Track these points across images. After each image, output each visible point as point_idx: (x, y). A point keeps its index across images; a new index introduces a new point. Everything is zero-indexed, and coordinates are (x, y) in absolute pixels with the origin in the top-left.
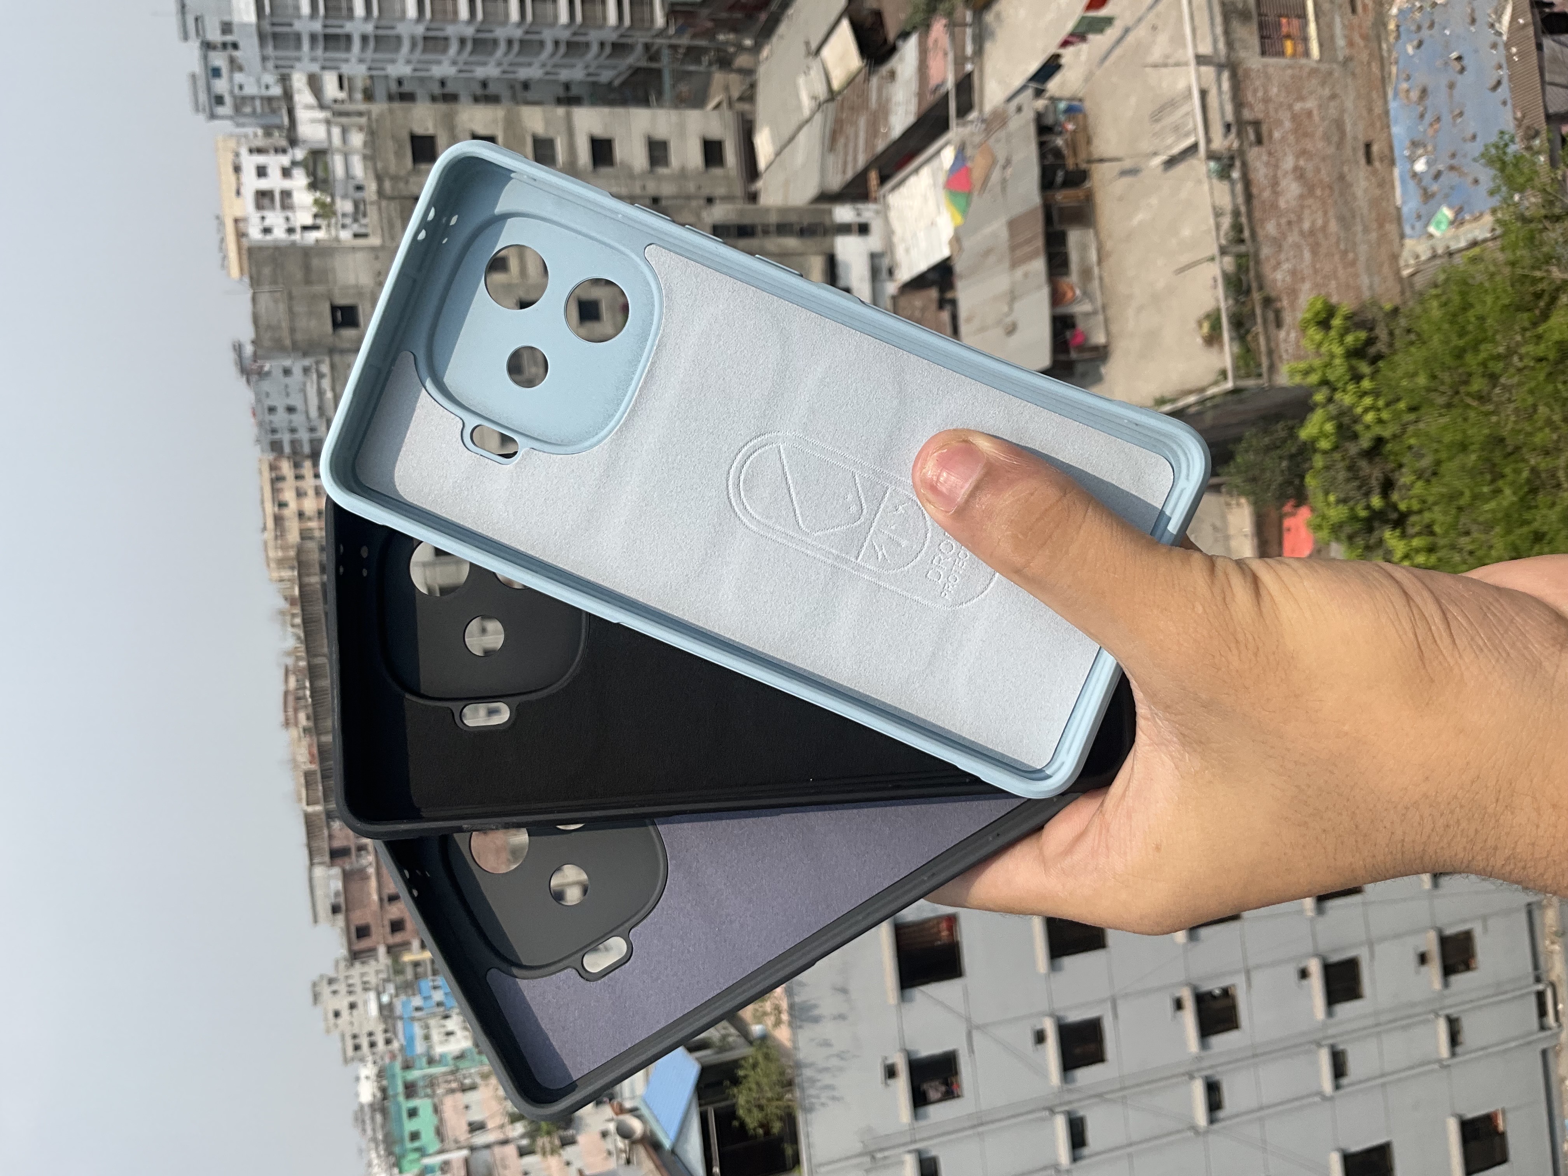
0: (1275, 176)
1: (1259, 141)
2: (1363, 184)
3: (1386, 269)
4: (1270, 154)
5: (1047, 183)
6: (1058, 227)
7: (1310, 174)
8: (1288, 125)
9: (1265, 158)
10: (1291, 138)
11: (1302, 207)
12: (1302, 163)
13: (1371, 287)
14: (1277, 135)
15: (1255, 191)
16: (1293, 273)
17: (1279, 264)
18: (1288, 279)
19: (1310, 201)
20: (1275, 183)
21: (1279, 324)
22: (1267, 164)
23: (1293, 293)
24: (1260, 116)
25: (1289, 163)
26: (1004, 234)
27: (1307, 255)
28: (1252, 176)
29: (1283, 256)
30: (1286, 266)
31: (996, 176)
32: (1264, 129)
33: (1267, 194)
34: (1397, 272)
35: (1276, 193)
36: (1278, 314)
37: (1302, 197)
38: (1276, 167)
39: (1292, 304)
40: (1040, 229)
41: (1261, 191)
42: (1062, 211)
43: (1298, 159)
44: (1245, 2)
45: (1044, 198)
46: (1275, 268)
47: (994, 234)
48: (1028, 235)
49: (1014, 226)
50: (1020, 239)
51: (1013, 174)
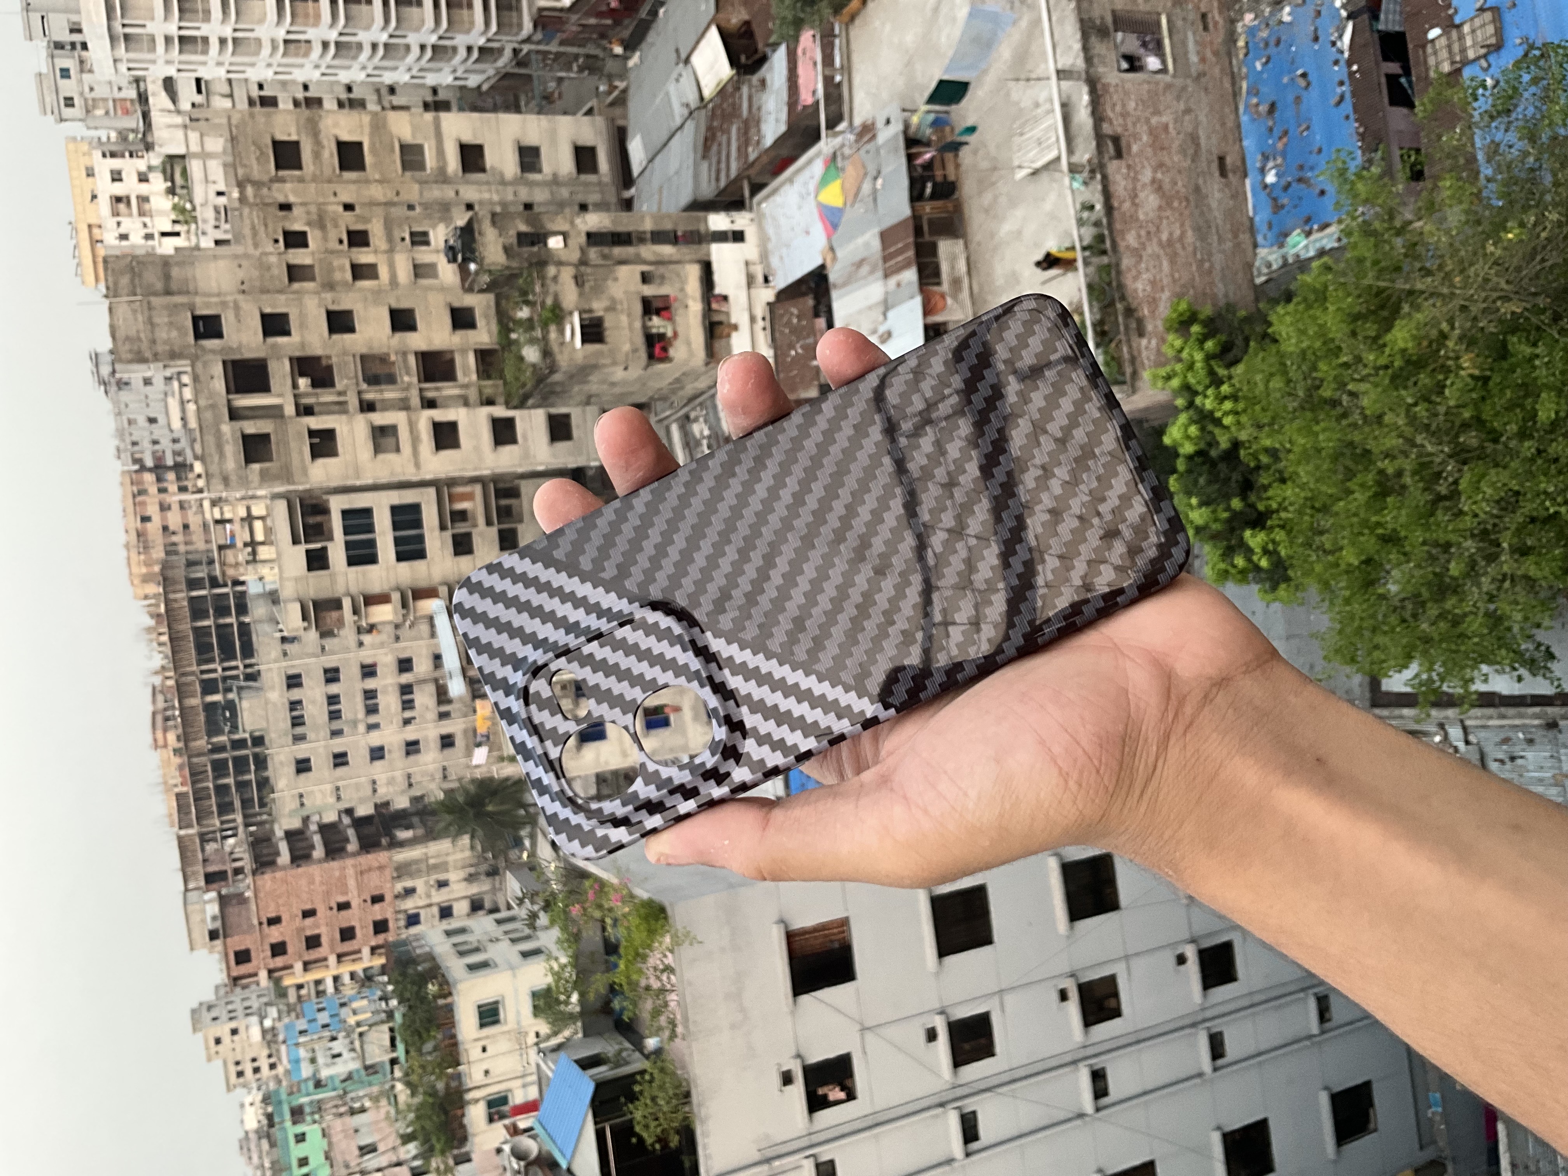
0: (1134, 189)
1: (1119, 155)
2: (1217, 195)
3: (1240, 277)
4: (1129, 167)
5: (916, 196)
6: (927, 238)
7: (1167, 186)
8: (1145, 138)
9: (1124, 171)
10: (1149, 151)
11: (1160, 218)
12: (1159, 175)
13: (1226, 295)
14: (1135, 148)
15: (1116, 204)
16: (1153, 283)
17: (1140, 273)
18: (1148, 288)
19: (1168, 213)
20: (1134, 196)
21: (1141, 334)
22: (1126, 177)
23: (1153, 302)
24: (1119, 130)
25: (1147, 175)
26: (876, 244)
27: (1165, 264)
28: (1112, 188)
29: (1143, 265)
30: (1145, 276)
31: (866, 187)
32: (1123, 143)
33: (1127, 205)
34: (1252, 280)
35: (1135, 205)
36: (1140, 322)
37: (1160, 208)
38: (1135, 179)
39: (1153, 312)
40: (911, 240)
41: (1122, 202)
42: (931, 222)
43: (1155, 171)
44: (1102, 18)
45: (913, 208)
46: (1136, 278)
47: (867, 245)
48: (900, 245)
49: (886, 237)
50: (892, 250)
51: (883, 185)
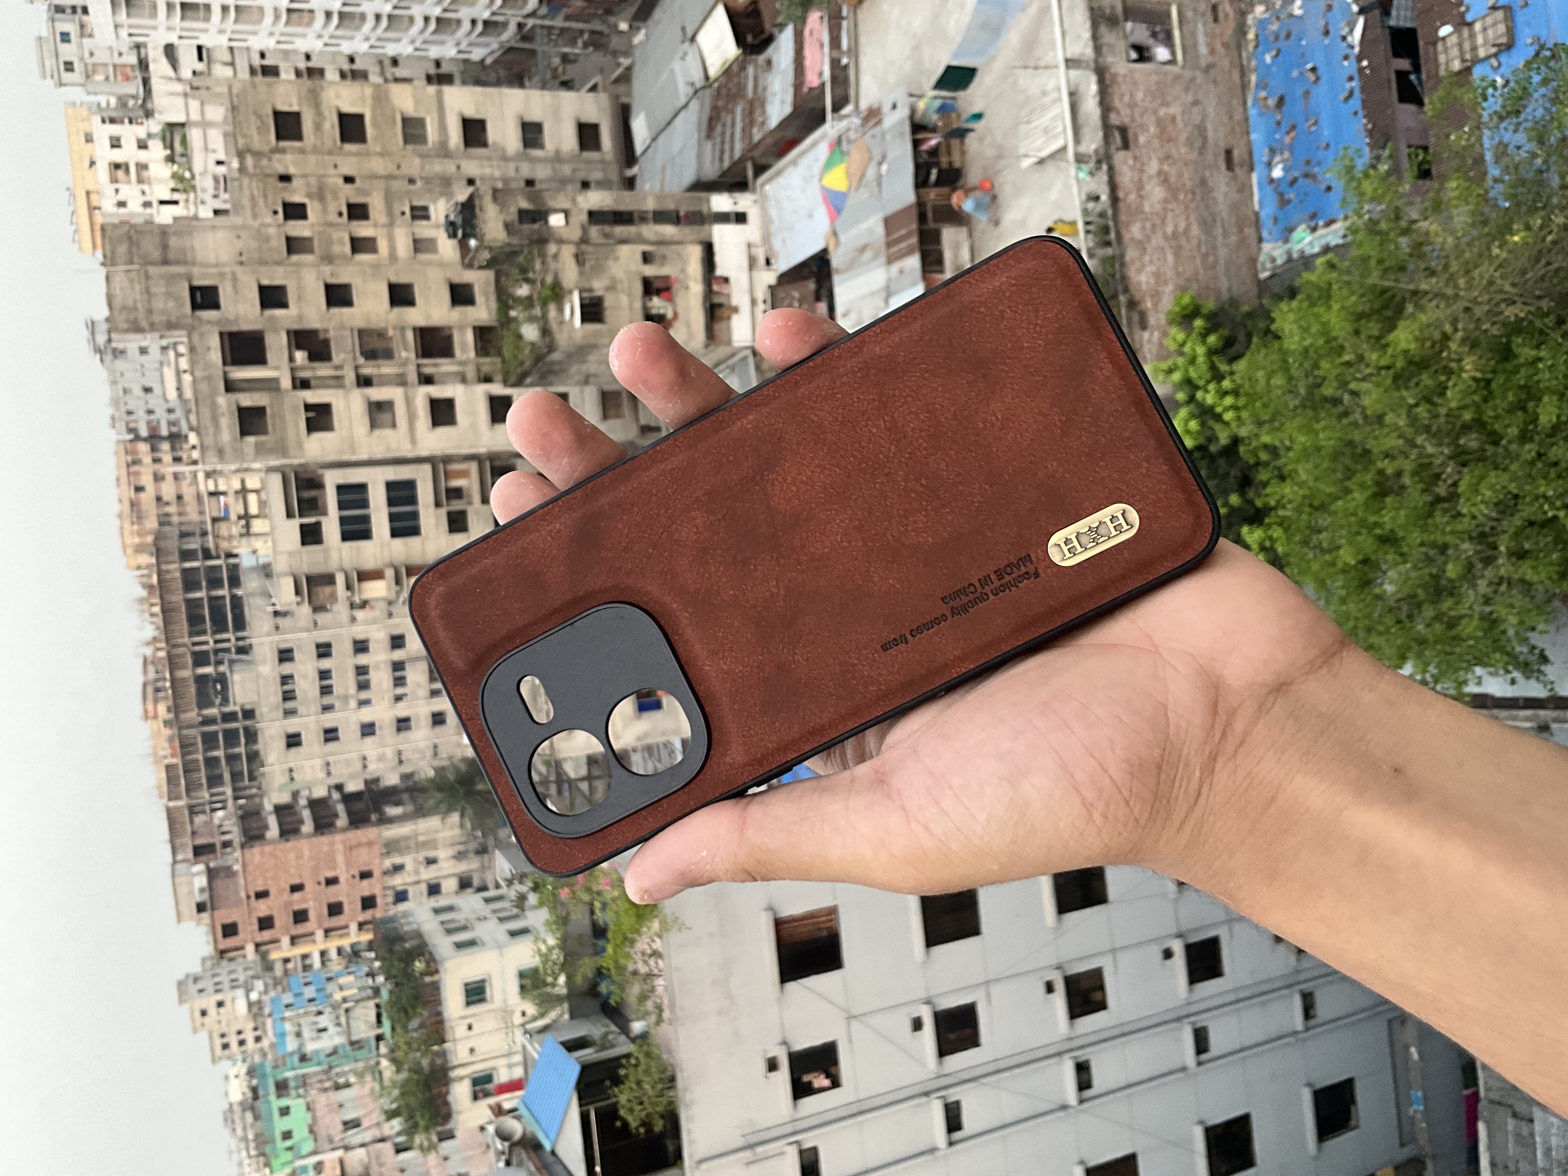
0: (1140, 180)
1: (1126, 145)
2: (1223, 188)
3: (1244, 272)
4: (1135, 158)
5: (921, 182)
6: (931, 225)
7: (1172, 179)
8: (1152, 129)
9: (1131, 162)
10: (1156, 143)
11: (1165, 210)
12: (1166, 167)
13: (1230, 289)
14: (1142, 139)
15: (1121, 195)
16: (1157, 276)
17: (1144, 266)
18: (1152, 281)
19: (1173, 205)
20: (1140, 187)
21: (1144, 326)
22: (1132, 168)
23: (1156, 295)
24: (1127, 120)
25: (1153, 167)
26: (880, 230)
27: (1170, 258)
28: (1118, 179)
29: (1147, 258)
30: (1149, 269)
31: (871, 172)
32: (1131, 134)
33: (1132, 197)
34: (1256, 274)
35: (1141, 197)
36: (1143, 315)
37: (1166, 201)
38: (1142, 171)
39: (1155, 305)
40: (914, 226)
41: (1127, 194)
42: (936, 209)
43: (1162, 163)
44: (1113, 8)
45: (918, 196)
46: (1140, 271)
47: (870, 230)
48: (903, 232)
49: (889, 222)
50: (895, 236)
51: (888, 171)
